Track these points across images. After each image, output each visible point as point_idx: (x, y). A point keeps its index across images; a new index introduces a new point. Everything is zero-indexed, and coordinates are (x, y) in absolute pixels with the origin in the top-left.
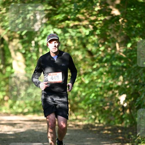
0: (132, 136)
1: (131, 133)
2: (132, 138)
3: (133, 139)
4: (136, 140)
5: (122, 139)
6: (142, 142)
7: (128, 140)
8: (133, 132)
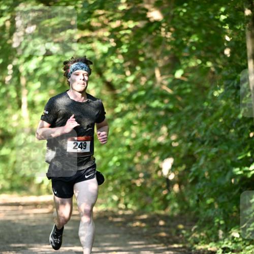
0: (184, 232)
1: (181, 226)
2: (183, 234)
3: (185, 236)
4: (190, 239)
5: (166, 237)
6: (201, 242)
7: (177, 238)
8: (184, 224)
